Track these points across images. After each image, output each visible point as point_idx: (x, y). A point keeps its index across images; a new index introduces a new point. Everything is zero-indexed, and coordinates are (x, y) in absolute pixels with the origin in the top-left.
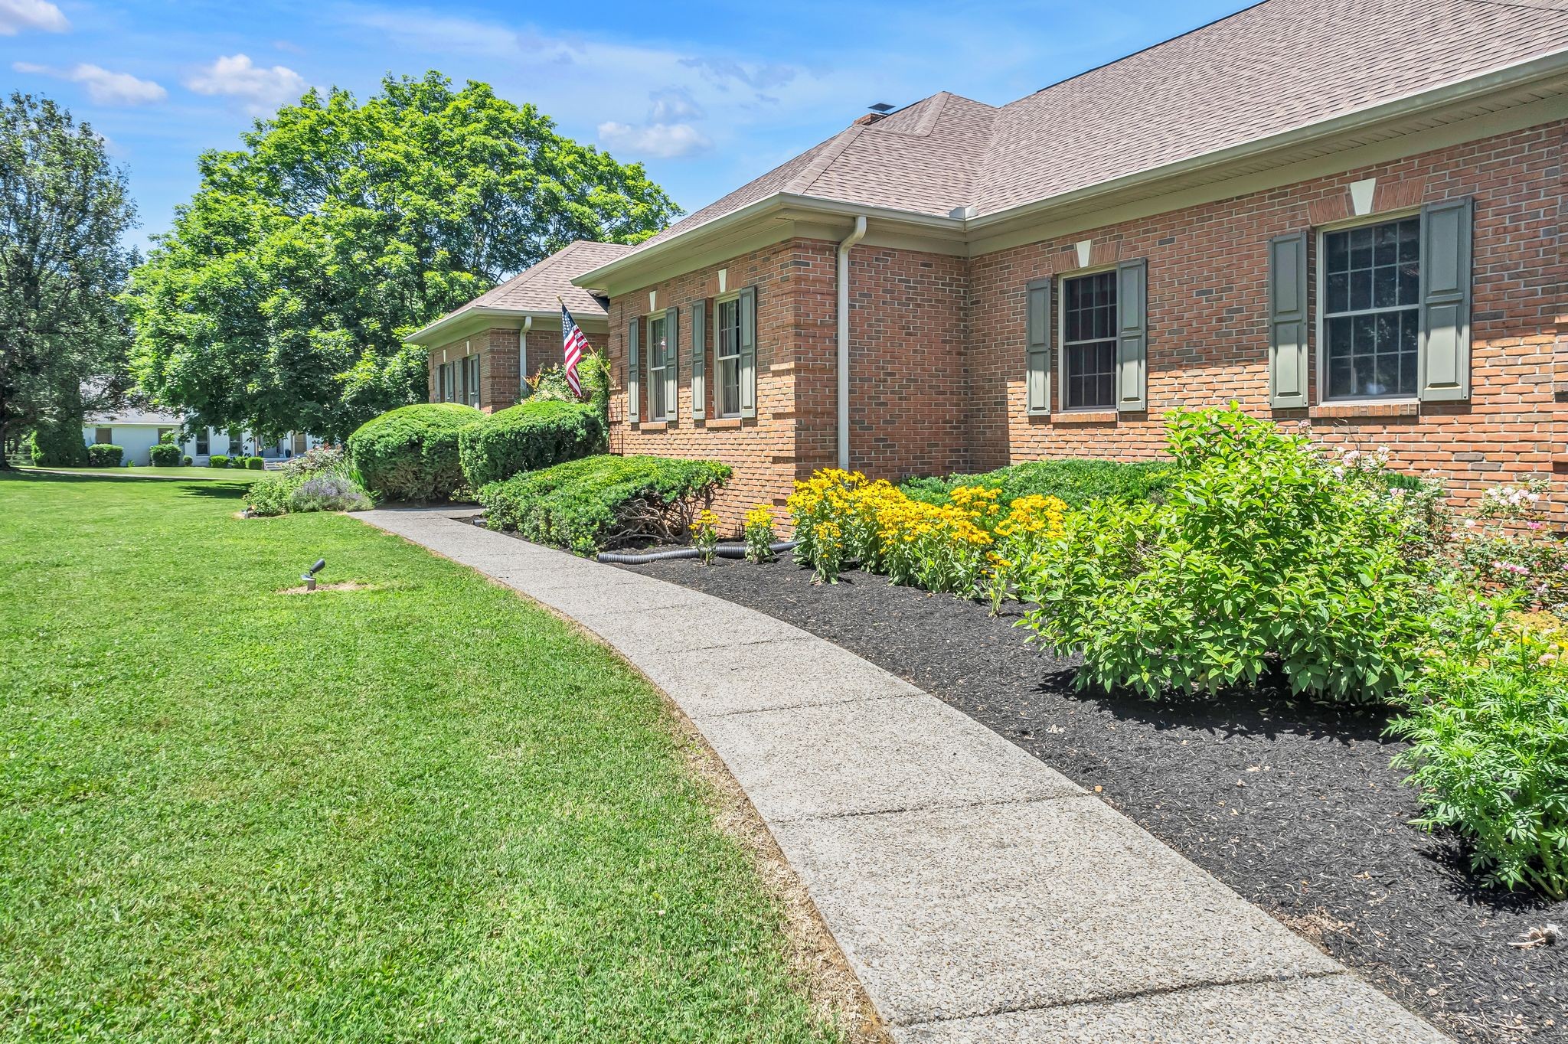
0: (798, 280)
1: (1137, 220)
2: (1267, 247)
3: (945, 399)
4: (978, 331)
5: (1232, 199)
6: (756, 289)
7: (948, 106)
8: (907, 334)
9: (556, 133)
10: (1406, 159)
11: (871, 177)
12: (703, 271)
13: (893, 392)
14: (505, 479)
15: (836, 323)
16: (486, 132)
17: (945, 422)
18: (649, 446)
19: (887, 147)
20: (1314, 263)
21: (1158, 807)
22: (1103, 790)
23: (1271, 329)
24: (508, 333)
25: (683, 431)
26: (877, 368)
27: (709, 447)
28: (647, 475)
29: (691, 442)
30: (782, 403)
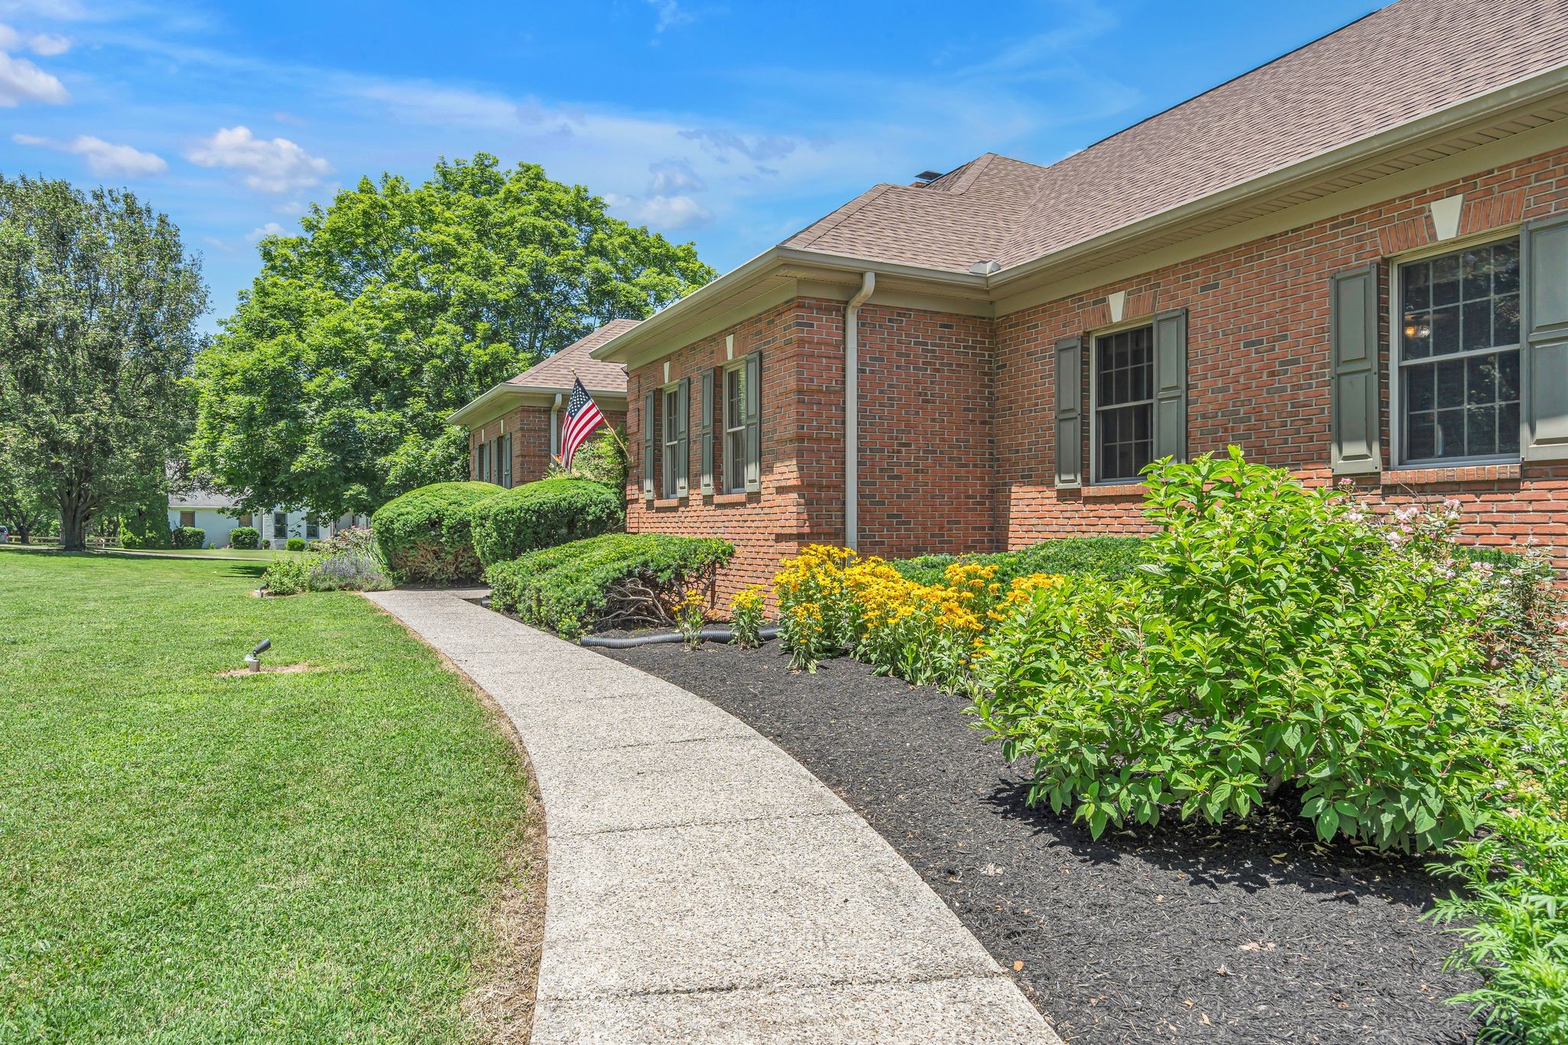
0: (801, 342)
1: (1177, 265)
2: (1328, 287)
3: (967, 472)
4: (1004, 397)
5: (1287, 233)
6: (761, 354)
7: (992, 166)
8: (924, 401)
9: (607, 214)
10: (1501, 168)
11: (888, 232)
12: (712, 339)
13: (908, 464)
14: (514, 558)
15: (844, 389)
16: (537, 213)
17: (968, 497)
18: (662, 525)
19: (912, 205)
20: (1387, 301)
21: (1093, 1001)
22: (1025, 968)
23: (1333, 382)
24: (539, 411)
25: (694, 508)
26: (891, 438)
27: (718, 525)
28: (643, 554)
29: (701, 519)
30: (785, 476)
